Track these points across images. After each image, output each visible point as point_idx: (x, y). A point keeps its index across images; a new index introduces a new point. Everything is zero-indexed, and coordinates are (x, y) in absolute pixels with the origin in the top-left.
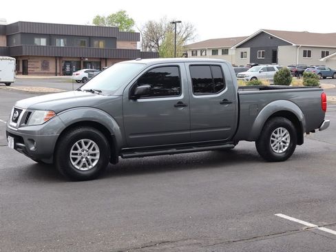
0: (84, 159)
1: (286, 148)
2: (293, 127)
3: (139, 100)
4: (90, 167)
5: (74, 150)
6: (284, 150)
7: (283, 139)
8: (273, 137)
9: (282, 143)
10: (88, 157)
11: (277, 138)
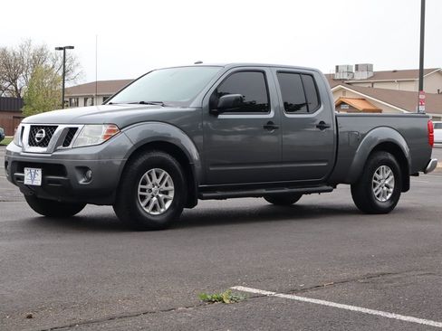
0: (155, 199)
1: (390, 195)
2: (398, 166)
3: (221, 116)
4: (162, 210)
5: (142, 184)
6: (388, 197)
7: (387, 182)
8: (375, 179)
9: (385, 188)
10: (161, 195)
11: (380, 181)
